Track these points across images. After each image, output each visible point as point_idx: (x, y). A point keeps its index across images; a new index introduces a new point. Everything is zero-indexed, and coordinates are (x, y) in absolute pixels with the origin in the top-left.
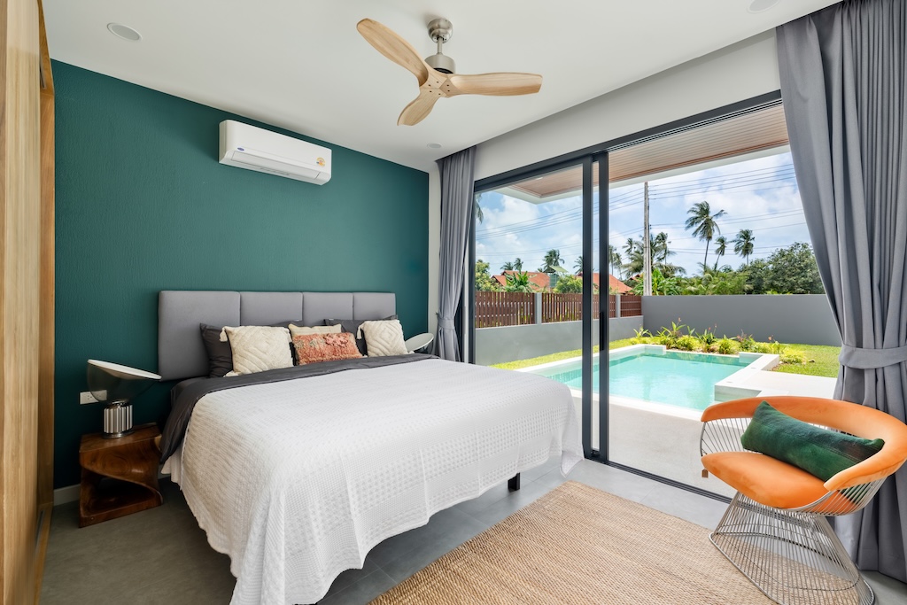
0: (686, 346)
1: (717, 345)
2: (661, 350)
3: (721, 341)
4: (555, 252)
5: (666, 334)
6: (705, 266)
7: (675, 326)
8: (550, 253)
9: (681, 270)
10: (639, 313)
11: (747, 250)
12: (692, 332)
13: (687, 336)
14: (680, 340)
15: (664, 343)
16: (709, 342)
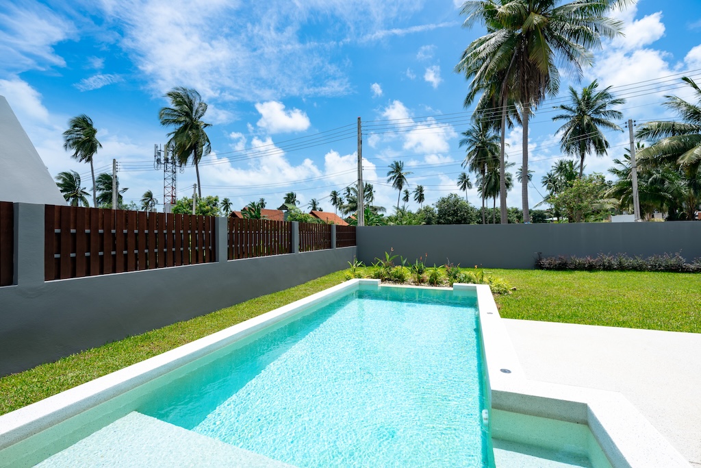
0: (399, 277)
1: (427, 275)
2: (376, 285)
3: (431, 270)
4: (292, 194)
5: (380, 265)
6: (398, 208)
7: (388, 257)
8: (288, 195)
9: (382, 209)
10: (354, 243)
11: (421, 198)
12: (404, 262)
13: (399, 267)
14: (393, 270)
15: (378, 276)
16: (420, 272)
